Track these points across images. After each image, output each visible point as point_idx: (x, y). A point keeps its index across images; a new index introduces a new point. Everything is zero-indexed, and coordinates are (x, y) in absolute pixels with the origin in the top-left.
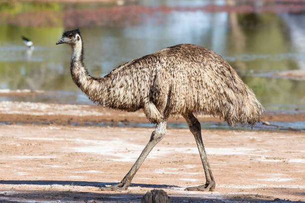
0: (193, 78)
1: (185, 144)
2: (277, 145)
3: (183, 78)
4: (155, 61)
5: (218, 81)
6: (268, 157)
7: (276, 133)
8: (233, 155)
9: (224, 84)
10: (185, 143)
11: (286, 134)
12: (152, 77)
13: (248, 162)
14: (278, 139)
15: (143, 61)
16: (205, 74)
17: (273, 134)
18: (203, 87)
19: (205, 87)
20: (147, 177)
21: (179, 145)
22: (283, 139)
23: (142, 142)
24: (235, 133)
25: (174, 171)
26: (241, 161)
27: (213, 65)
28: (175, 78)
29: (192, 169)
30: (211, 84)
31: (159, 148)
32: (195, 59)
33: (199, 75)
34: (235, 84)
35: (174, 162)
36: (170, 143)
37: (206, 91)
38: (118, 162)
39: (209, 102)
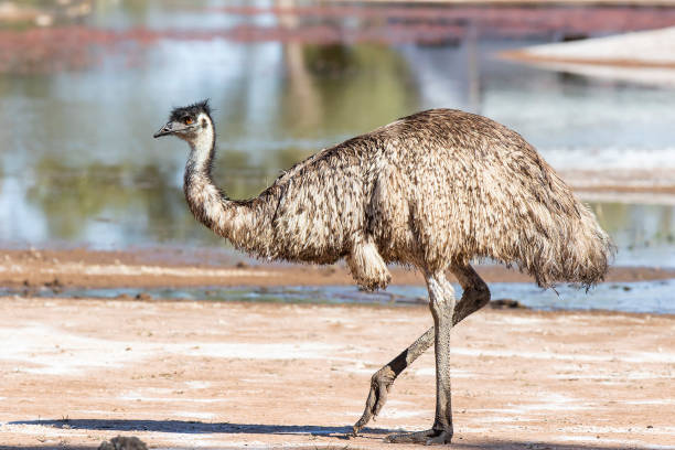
0: (459, 183)
1: (187, 336)
2: (391, 338)
3: (436, 183)
4: (375, 149)
5: (514, 189)
6: (371, 363)
7: (389, 311)
8: (294, 360)
9: (528, 195)
10: (187, 332)
11: (411, 313)
12: (367, 184)
13: (328, 376)
14: (392, 324)
15: (345, 149)
16: (485, 173)
17: (383, 312)
18: (481, 202)
19: (486, 201)
20: (104, 409)
21: (174, 338)
22: (402, 324)
23: (94, 331)
24: (299, 310)
25: (162, 396)
26: (311, 373)
27: (502, 152)
28: (419, 185)
29: (201, 391)
30: (499, 196)
31: (130, 345)
32: (462, 141)
33: (472, 175)
34: (551, 194)
35: (164, 375)
36: (154, 332)
37: (489, 211)
38: (38, 375)
39: (498, 236)
